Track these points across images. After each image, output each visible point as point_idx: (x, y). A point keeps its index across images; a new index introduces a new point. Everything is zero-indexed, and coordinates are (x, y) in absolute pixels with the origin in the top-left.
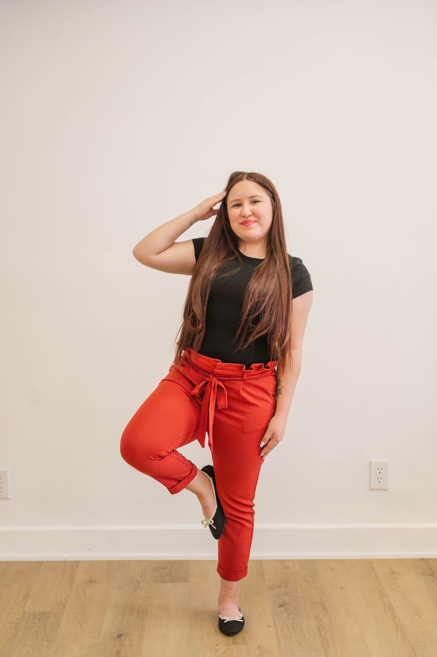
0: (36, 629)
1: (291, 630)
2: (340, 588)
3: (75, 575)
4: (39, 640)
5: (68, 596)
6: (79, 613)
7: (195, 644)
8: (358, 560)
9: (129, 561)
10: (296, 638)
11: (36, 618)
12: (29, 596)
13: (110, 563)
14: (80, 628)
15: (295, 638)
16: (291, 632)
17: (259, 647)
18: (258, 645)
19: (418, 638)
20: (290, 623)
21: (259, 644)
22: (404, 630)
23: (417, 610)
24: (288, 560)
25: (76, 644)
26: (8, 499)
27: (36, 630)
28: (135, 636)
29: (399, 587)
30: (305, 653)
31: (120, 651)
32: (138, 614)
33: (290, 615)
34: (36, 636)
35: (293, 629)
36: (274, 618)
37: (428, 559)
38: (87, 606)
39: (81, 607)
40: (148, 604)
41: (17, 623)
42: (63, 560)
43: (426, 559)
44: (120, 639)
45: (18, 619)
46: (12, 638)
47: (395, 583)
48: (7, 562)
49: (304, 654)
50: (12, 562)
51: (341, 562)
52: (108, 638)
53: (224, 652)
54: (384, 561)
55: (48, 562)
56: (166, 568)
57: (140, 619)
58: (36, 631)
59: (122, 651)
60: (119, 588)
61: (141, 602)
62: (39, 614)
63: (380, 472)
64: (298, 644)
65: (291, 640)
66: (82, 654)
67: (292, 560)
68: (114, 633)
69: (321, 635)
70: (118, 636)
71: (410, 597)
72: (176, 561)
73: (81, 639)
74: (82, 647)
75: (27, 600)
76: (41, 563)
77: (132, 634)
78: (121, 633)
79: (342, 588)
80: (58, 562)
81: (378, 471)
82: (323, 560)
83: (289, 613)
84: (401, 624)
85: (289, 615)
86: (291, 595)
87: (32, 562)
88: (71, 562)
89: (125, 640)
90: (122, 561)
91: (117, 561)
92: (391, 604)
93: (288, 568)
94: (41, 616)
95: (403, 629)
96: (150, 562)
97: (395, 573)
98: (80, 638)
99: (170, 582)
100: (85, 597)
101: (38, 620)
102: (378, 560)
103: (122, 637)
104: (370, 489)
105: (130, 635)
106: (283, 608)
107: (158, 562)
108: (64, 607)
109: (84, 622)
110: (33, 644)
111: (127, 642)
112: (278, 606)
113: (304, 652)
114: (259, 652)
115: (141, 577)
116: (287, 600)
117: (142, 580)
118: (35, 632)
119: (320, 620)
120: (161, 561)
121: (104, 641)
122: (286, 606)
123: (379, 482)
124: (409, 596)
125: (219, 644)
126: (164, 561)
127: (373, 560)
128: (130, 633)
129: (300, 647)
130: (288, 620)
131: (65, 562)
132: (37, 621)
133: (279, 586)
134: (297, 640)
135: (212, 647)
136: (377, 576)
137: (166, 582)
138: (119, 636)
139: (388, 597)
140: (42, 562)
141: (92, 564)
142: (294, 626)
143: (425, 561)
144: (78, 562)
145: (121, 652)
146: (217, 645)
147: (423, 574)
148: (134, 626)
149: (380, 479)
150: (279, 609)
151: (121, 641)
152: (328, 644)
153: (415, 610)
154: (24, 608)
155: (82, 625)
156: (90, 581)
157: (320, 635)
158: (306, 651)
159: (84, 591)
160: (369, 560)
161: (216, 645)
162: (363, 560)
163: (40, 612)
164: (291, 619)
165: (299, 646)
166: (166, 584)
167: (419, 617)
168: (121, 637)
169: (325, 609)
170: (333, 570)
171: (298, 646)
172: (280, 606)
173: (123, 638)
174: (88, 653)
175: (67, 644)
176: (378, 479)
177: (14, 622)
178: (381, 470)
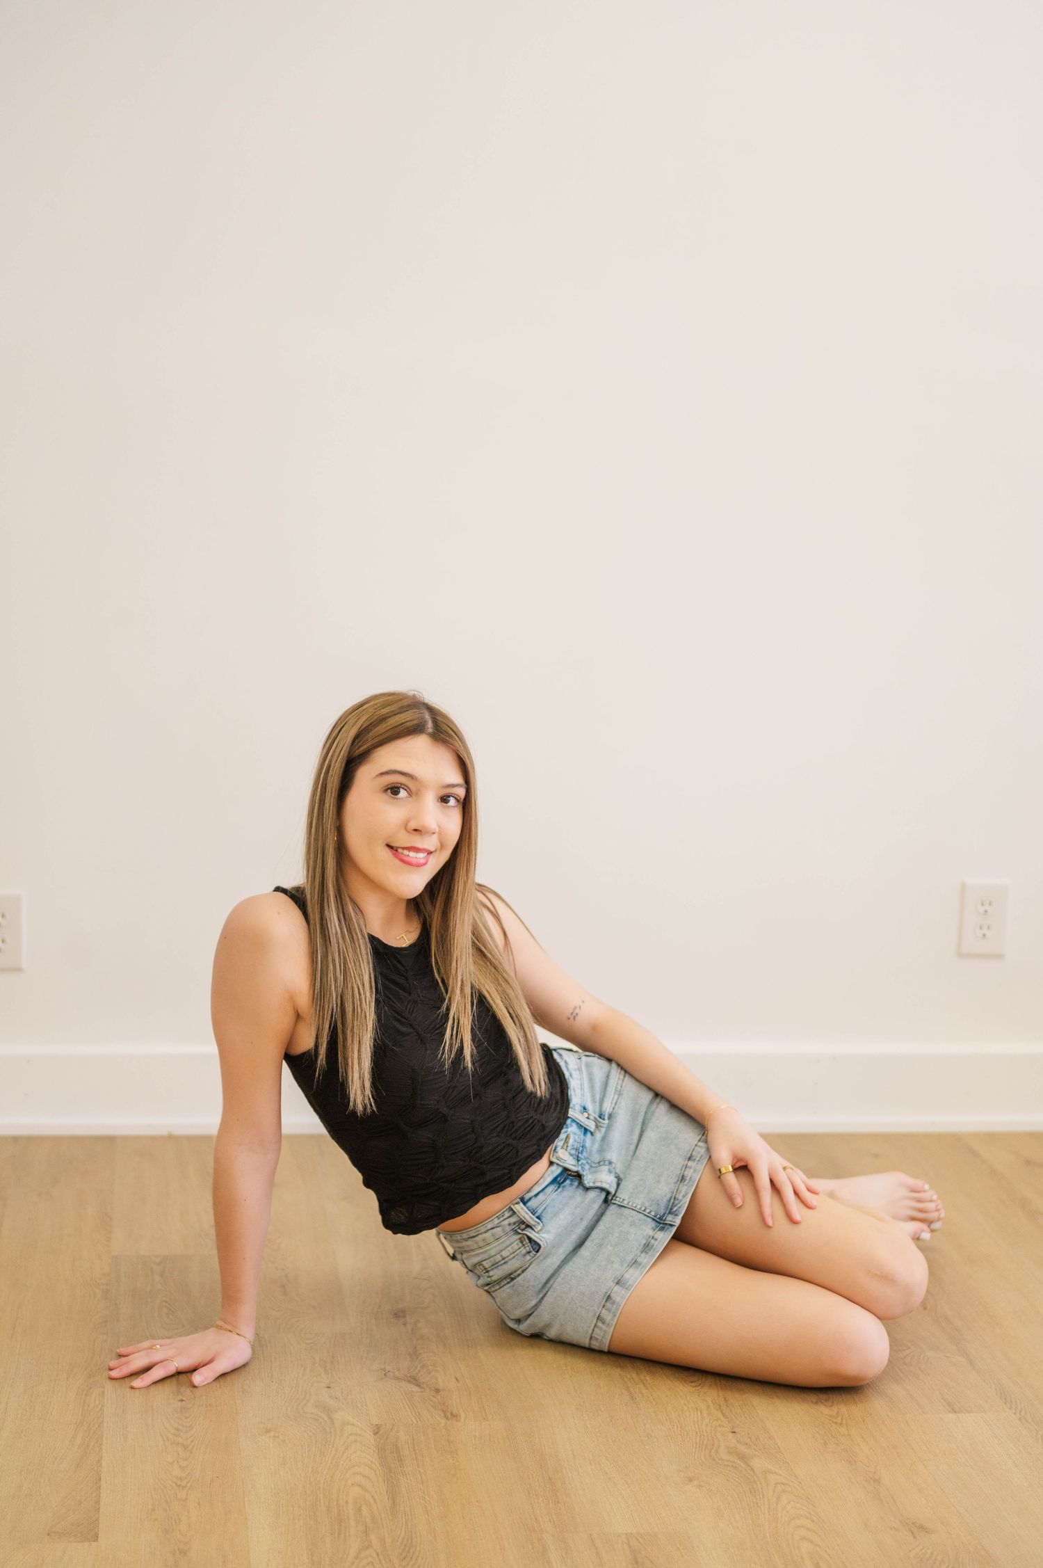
0: (164, 1299)
4: (183, 1326)
8: (926, 1135)
11: (153, 1272)
12: (111, 1219)
14: (284, 1295)
26: (19, 970)
27: (166, 1302)
28: (442, 1314)
31: (415, 1350)
34: (171, 1317)
41: (107, 1285)
42: (163, 1132)
44: (403, 1320)
45: (104, 1275)
46: (106, 1322)
48: (16, 1139)
51: (889, 1139)
52: (371, 1319)
54: (992, 1138)
55: (126, 1139)
57: (435, 1273)
58: (164, 1304)
59: (421, 1351)
62: (158, 1260)
63: (986, 912)
68: (380, 1306)
70: (395, 1314)
73: (297, 1322)
74: (308, 1342)
75: (110, 1227)
76: (109, 1141)
77: (430, 1310)
78: (401, 1307)
80: (154, 1139)
81: (981, 910)
82: (840, 1135)
88: (190, 1138)
89: (420, 1325)
94: (165, 1268)
97: (1037, 1165)
98: (294, 1320)
101: (161, 1275)
102: (977, 1134)
103: (408, 1317)
104: (962, 955)
105: (427, 1311)
111: (425, 1330)
113: (904, 1350)
118: (165, 1306)
121: (364, 1327)
123: (984, 936)
128: (424, 1305)
131: (171, 1137)
132: (157, 1278)
136: (995, 1170)
138: (399, 1314)
140: (110, 1140)
145: (420, 1354)
148: (426, 1289)
149: (986, 927)
151: (409, 1327)
154: (108, 1246)
155: (283, 1287)
157: (925, 1309)
160: (955, 1134)
162: (940, 1134)
163: (157, 1256)
168: (404, 1317)
170: (876, 1156)
173: (410, 1319)
174: (333, 1357)
175: (266, 1336)
176: (981, 928)
177: (96, 1282)
178: (990, 904)
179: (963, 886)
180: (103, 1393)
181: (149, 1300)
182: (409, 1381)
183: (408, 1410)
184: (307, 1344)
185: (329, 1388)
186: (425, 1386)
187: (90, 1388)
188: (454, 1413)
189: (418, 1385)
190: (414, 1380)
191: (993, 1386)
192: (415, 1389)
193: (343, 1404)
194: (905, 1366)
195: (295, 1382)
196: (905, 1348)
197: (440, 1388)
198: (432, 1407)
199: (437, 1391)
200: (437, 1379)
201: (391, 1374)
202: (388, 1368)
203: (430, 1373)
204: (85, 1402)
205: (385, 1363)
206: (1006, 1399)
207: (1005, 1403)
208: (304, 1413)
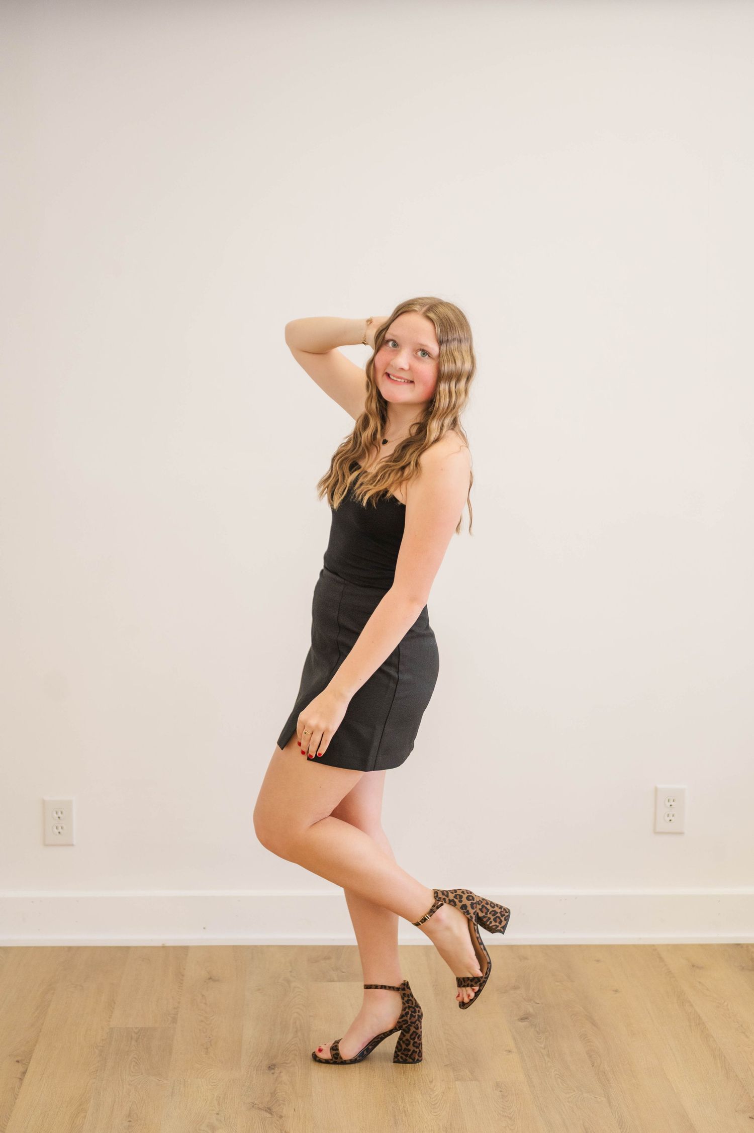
0: (135, 1056)
1: (546, 1058)
2: (613, 991)
3: (185, 969)
5: (179, 1003)
6: (200, 1030)
7: (395, 1080)
8: (635, 946)
9: (268, 946)
10: (555, 1071)
11: (132, 1038)
12: (115, 1003)
13: (237, 950)
14: (207, 1054)
15: (553, 1070)
16: (545, 1060)
17: (498, 1085)
18: (497, 1082)
19: (750, 1070)
20: (542, 1046)
21: (498, 1080)
22: (725, 1057)
23: (742, 1026)
24: (524, 946)
25: (203, 1080)
26: (73, 845)
27: (135, 1058)
28: (297, 1067)
29: (708, 990)
30: (575, 1093)
31: (275, 1090)
32: (296, 1031)
33: (539, 1034)
34: (136, 1067)
35: (548, 1055)
36: (515, 1039)
37: (747, 945)
38: (212, 1018)
39: (202, 1021)
40: (310, 1016)
41: (103, 1047)
42: (160, 945)
43: (744, 944)
44: (273, 1071)
45: (103, 1040)
46: (98, 1070)
47: (700, 983)
48: (70, 948)
49: (572, 1095)
50: (78, 948)
51: (610, 949)
52: (254, 1070)
53: (443, 1092)
54: (677, 948)
55: (136, 948)
56: (329, 958)
57: (300, 1040)
58: (134, 1059)
59: (279, 1091)
60: (259, 990)
61: (297, 1013)
62: (136, 1031)
63: (671, 806)
64: (559, 1080)
65: (548, 1074)
66: (216, 1096)
67: (530, 946)
68: (261, 1061)
69: (596, 1064)
70: (269, 1067)
71: (728, 1005)
72: (343, 946)
73: (210, 1071)
74: (213, 1084)
75: (113, 1008)
76: (125, 951)
77: (291, 1064)
78: (274, 1062)
79: (616, 991)
80: (153, 948)
81: (669, 804)
82: (580, 946)
83: (538, 1029)
84: (720, 1048)
85: (538, 1032)
86: (538, 1002)
87: (110, 947)
88: (175, 948)
89: (282, 1074)
90: (256, 946)
91: (248, 947)
92: (699, 1016)
93: (526, 959)
94: (139, 1036)
95: (723, 1057)
96: (302, 949)
97: (698, 967)
98: (208, 1070)
99: (339, 981)
100: (206, 1004)
101: (136, 1041)
102: (668, 945)
103: (276, 1068)
104: (656, 833)
105: (288, 1065)
106: (527, 1023)
107: (314, 948)
108: (174, 1020)
109: (211, 1045)
110: (133, 1081)
111: (285, 1077)
112: (518, 1019)
114: (500, 1093)
115: (291, 972)
116: (531, 1010)
117: (294, 977)
118: (134, 1061)
119: (590, 1042)
120: (319, 946)
121: (249, 1076)
122: (531, 1019)
123: (670, 821)
124: (726, 1004)
125: (433, 1080)
126: (324, 947)
127: (659, 945)
128: (288, 1062)
129: (565, 1085)
130: (538, 1042)
131: (164, 947)
132: (133, 1042)
133: (515, 988)
134: (557, 1073)
135: (422, 1085)
136: (670, 971)
137: (333, 981)
138: (271, 1067)
139: (691, 1005)
140: (128, 948)
141: (210, 952)
142: (548, 1051)
143: (742, 947)
144: (185, 949)
145: (277, 1093)
146: (431, 1082)
147: (743, 968)
148: (292, 1051)
149: (672, 815)
150: (522, 1024)
151: (275, 1076)
152: (608, 1080)
153: (739, 1027)
154: (109, 1021)
155: (207, 1049)
156: (210, 978)
157: (593, 1066)
158: (574, 1091)
159: (203, 996)
160: (653, 945)
161: (428, 1081)
162: (644, 946)
163: (136, 1028)
164: (542, 1039)
165: (561, 1082)
166: (333, 983)
167: (747, 1037)
168: (273, 1069)
169: (594, 1024)
170: (598, 961)
171: (561, 1084)
172: (522, 1019)
173: (277, 1071)
174: (225, 1095)
175: (189, 1080)
176: (668, 816)
177: (97, 1044)
178: (674, 801)
179: (656, 790)
180: (85, 1116)
181: (126, 1057)
182: (266, 1111)
183: (260, 1129)
184: (212, 1086)
185: (218, 1114)
186: (274, 1114)
187: (79, 1113)
188: (287, 1131)
189: (271, 1114)
190: (269, 1110)
191: (617, 1116)
192: (268, 1115)
193: (223, 1124)
194: (567, 1103)
195: (199, 1110)
196: (572, 1091)
197: (283, 1115)
198: (275, 1127)
199: (281, 1117)
200: (283, 1109)
201: (257, 1106)
202: (256, 1102)
203: (279, 1105)
204: (73, 1122)
205: (255, 1099)
206: (622, 1126)
207: (620, 1129)
208: (199, 1130)
